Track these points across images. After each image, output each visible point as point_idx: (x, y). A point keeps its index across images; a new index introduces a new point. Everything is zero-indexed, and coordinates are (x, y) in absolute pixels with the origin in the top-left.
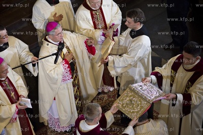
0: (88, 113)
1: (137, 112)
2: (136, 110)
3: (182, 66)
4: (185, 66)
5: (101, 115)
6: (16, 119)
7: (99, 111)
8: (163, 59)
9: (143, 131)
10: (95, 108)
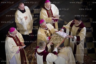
0: (40, 45)
1: (59, 43)
2: (59, 42)
3: (74, 25)
4: (75, 25)
5: (46, 46)
6: (19, 52)
7: (45, 44)
8: (65, 21)
9: (63, 51)
10: (43, 43)
